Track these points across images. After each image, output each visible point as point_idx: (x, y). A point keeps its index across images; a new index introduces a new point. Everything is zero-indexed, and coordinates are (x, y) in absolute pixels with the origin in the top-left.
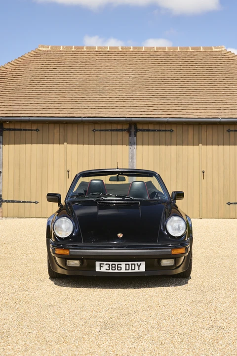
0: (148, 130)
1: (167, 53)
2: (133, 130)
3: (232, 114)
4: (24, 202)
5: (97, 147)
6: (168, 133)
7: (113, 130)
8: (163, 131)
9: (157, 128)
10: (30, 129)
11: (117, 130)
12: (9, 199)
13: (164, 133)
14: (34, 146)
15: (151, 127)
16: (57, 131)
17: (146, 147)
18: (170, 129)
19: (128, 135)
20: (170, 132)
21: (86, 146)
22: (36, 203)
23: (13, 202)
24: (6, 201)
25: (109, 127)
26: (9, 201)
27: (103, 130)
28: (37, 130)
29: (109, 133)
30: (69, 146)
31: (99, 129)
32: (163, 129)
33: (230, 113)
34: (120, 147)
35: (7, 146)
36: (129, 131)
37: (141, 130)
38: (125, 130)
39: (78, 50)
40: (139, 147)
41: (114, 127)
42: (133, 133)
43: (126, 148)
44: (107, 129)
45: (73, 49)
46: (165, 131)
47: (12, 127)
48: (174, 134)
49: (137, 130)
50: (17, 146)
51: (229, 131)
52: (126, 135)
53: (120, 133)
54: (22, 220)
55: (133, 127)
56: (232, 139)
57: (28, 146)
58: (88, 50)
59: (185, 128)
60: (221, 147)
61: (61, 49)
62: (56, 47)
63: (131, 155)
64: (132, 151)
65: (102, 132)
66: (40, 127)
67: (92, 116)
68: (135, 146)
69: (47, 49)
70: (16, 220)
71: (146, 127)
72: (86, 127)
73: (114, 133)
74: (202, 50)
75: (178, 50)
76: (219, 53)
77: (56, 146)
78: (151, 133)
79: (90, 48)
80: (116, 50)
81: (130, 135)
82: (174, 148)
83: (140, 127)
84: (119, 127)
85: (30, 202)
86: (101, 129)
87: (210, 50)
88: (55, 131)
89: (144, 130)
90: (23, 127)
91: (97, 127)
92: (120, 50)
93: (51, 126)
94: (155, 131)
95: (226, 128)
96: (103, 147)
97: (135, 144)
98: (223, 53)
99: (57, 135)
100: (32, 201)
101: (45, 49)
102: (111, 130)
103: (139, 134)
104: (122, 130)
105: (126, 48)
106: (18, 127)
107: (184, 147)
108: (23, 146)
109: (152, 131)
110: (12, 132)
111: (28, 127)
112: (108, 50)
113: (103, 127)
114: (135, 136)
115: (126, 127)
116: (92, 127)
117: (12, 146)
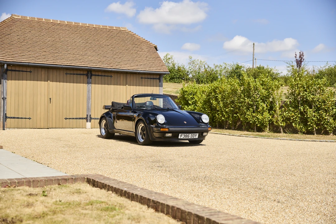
0: (98, 75)
1: (95, 28)
2: (89, 75)
3: (145, 68)
4: (22, 118)
5: (68, 84)
6: (109, 78)
7: (78, 74)
8: (107, 76)
9: (103, 74)
10: (26, 70)
11: (80, 74)
12: (11, 116)
13: (107, 77)
14: (28, 82)
15: (100, 74)
16: (43, 73)
17: (97, 85)
18: (110, 75)
19: (87, 78)
20: (110, 77)
21: (62, 83)
22: (29, 119)
23: (14, 118)
24: (9, 118)
25: (75, 72)
26: (11, 118)
27: (71, 74)
28: (30, 72)
29: (75, 76)
30: (51, 83)
31: (69, 73)
32: (107, 75)
33: (144, 68)
34: (82, 85)
35: (10, 81)
36: (87, 75)
37: (94, 75)
38: (85, 75)
39: (39, 21)
40: (93, 85)
41: (79, 72)
42: (89, 76)
43: (85, 85)
44: (74, 73)
45: (36, 20)
46: (108, 76)
47: (13, 69)
48: (113, 78)
49: (92, 75)
50: (17, 81)
51: (142, 78)
52: (85, 77)
53: (82, 76)
54: (20, 130)
55: (89, 73)
56: (143, 83)
57: (24, 82)
58: (46, 21)
59: (119, 75)
60: (138, 87)
61: (28, 19)
62: (25, 17)
63: (88, 90)
64: (89, 87)
65: (71, 75)
66: (32, 70)
67: (68, 64)
68: (91, 85)
69: (18, 18)
70: (16, 130)
71: (97, 74)
72: (62, 72)
73: (79, 76)
74: (114, 29)
75: (101, 27)
76: (125, 31)
77: (43, 83)
78: (100, 77)
79: (47, 20)
80: (64, 23)
81: (88, 78)
82: (112, 86)
83: (93, 73)
84: (81, 73)
85: (26, 118)
86: (71, 73)
87: (119, 29)
88: (42, 73)
89: (96, 75)
90: (21, 69)
91: (68, 72)
92: (66, 23)
93: (40, 70)
94: (102, 76)
95: (141, 76)
96: (72, 84)
97: (91, 83)
98: (126, 31)
99: (43, 76)
100: (27, 117)
101: (17, 18)
102: (77, 74)
103: (93, 77)
104: (83, 75)
105: (70, 23)
106: (17, 69)
107: (118, 86)
108: (21, 82)
109: (101, 76)
110: (14, 72)
111: (25, 69)
112: (59, 22)
113: (72, 72)
114: (91, 78)
115: (85, 73)
116: (65, 72)
117: (13, 81)
